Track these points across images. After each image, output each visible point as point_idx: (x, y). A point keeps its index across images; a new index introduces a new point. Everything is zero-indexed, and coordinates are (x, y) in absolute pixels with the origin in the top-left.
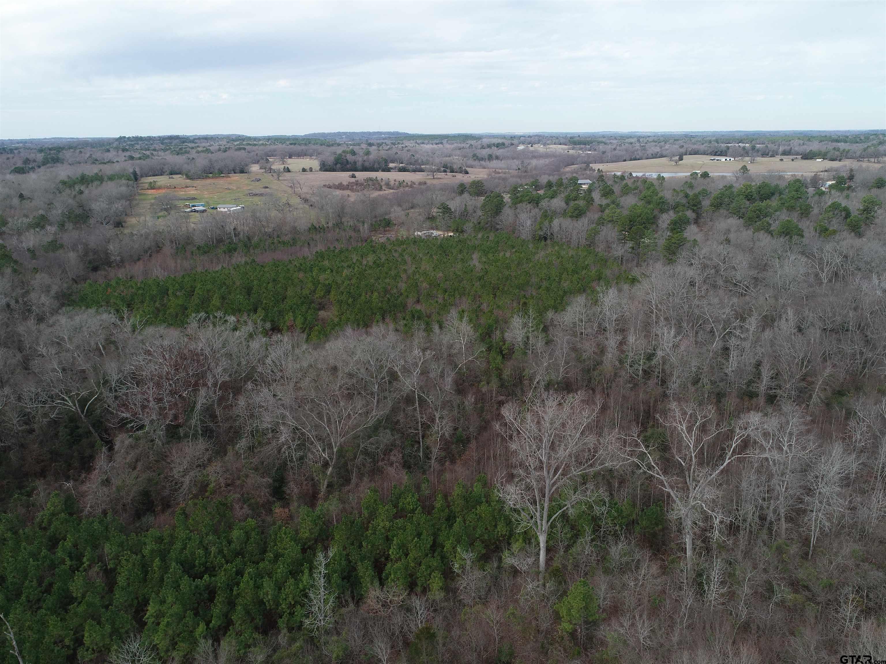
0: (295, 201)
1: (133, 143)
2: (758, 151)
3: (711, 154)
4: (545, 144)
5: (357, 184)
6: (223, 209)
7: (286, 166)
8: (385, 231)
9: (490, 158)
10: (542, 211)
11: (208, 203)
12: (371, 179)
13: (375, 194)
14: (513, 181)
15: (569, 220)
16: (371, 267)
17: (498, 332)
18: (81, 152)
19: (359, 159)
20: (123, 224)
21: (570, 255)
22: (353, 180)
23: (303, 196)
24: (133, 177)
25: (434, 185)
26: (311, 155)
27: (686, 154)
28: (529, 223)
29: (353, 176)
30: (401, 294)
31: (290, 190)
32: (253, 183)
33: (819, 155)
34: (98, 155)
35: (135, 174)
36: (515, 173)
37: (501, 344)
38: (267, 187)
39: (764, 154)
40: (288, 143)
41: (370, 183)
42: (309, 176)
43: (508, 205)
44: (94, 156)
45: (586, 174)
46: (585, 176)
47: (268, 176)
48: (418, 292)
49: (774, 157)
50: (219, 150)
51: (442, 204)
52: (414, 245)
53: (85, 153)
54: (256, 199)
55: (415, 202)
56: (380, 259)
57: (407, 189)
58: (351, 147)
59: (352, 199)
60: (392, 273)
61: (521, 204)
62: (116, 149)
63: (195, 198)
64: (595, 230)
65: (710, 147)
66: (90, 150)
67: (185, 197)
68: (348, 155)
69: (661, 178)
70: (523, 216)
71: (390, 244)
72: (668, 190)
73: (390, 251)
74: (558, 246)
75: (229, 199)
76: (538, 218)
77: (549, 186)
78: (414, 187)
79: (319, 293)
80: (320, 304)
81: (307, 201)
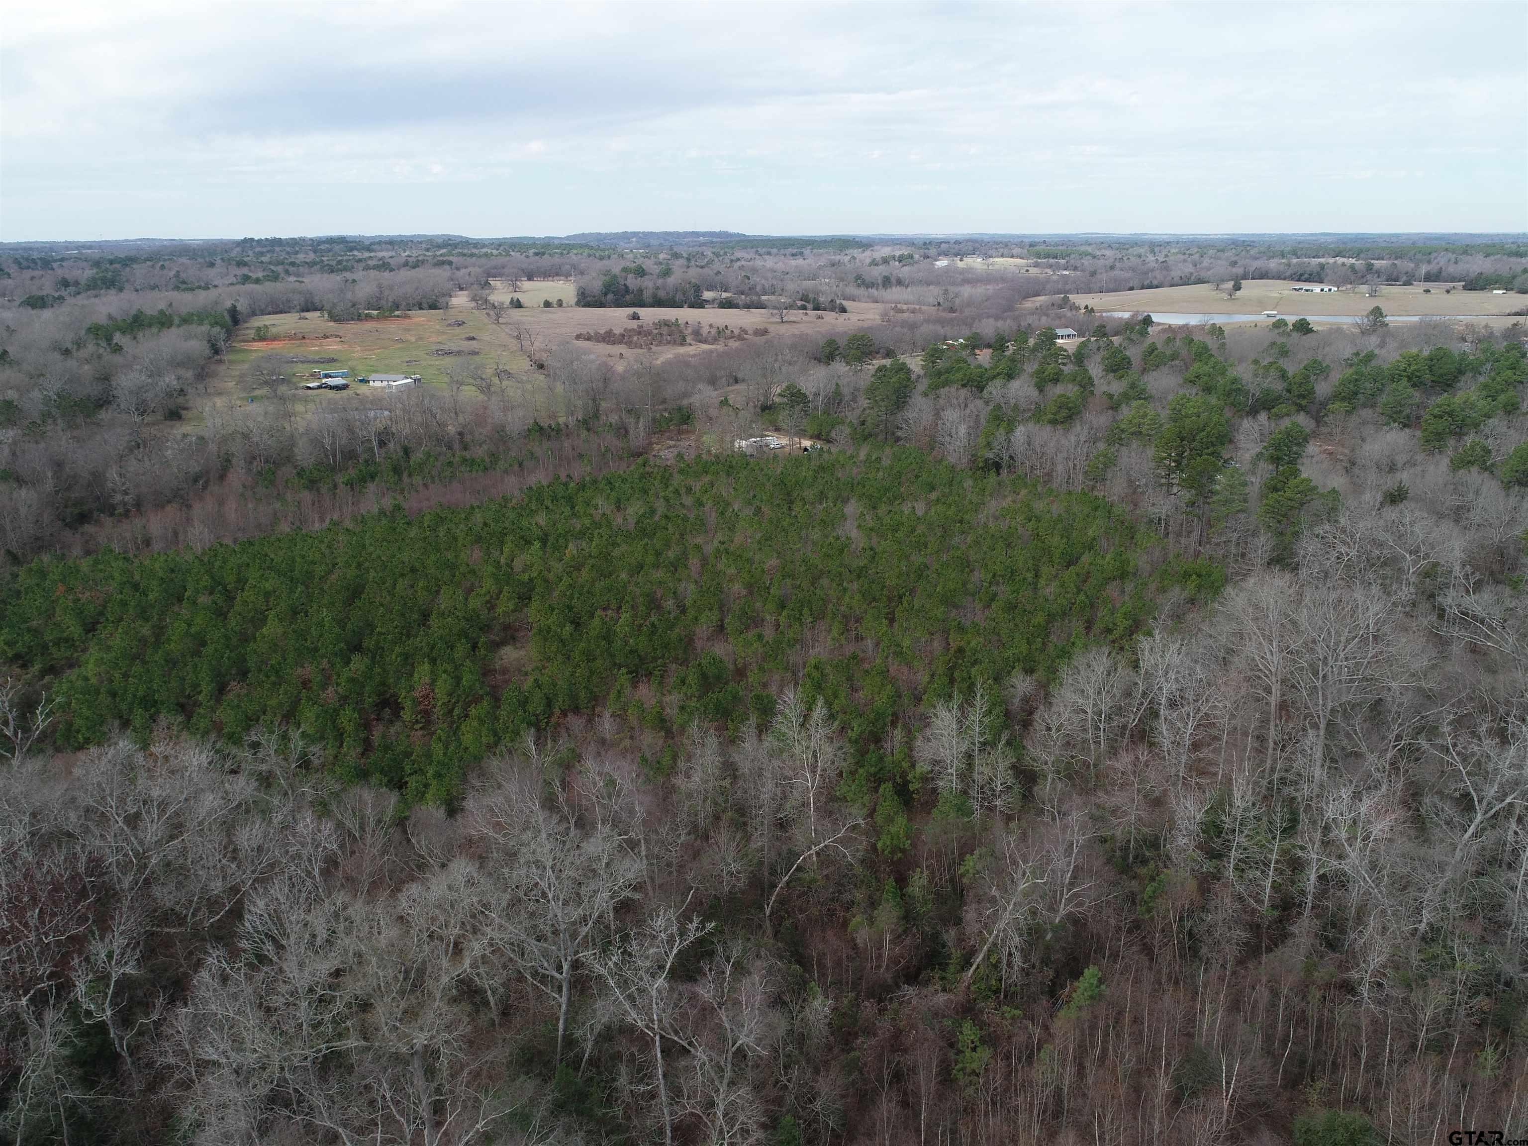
0: (520, 365)
2: (1378, 273)
3: (1292, 278)
4: (985, 256)
5: (639, 333)
6: (377, 384)
7: (517, 296)
8: (680, 433)
9: (887, 282)
10: (992, 405)
11: (352, 369)
12: (666, 323)
13: (666, 354)
14: (928, 329)
15: (1049, 428)
16: (628, 536)
17: (898, 733)
18: (163, 267)
19: (648, 284)
20: (183, 412)
22: (634, 324)
23: (537, 356)
24: (227, 318)
25: (781, 336)
26: (567, 275)
27: (1245, 277)
28: (963, 430)
29: (635, 317)
30: (684, 611)
31: (513, 343)
32: (448, 330)
33: (1496, 282)
34: (191, 272)
35: (234, 313)
36: (931, 311)
37: (905, 764)
38: (473, 339)
39: (1392, 279)
40: (532, 251)
41: (665, 330)
42: (556, 315)
43: (922, 386)
44: (183, 275)
45: (1065, 316)
46: (1063, 320)
47: (481, 315)
48: (721, 608)
49: (1411, 284)
50: (406, 264)
51: (788, 388)
52: (728, 474)
53: (170, 269)
54: (448, 361)
55: (740, 375)
56: (653, 512)
57: (734, 344)
58: (640, 261)
59: (620, 368)
60: (671, 554)
61: (947, 389)
62: (227, 261)
63: (333, 360)
64: (1105, 456)
65: (1289, 265)
66: (182, 264)
67: (317, 358)
68: (630, 276)
69: (1216, 331)
70: (951, 415)
71: (681, 471)
72: (1241, 360)
73: (677, 492)
74: (1025, 485)
75: (398, 361)
76: (983, 421)
77: (998, 345)
78: (744, 339)
79: (505, 605)
80: (506, 627)
81: (541, 367)
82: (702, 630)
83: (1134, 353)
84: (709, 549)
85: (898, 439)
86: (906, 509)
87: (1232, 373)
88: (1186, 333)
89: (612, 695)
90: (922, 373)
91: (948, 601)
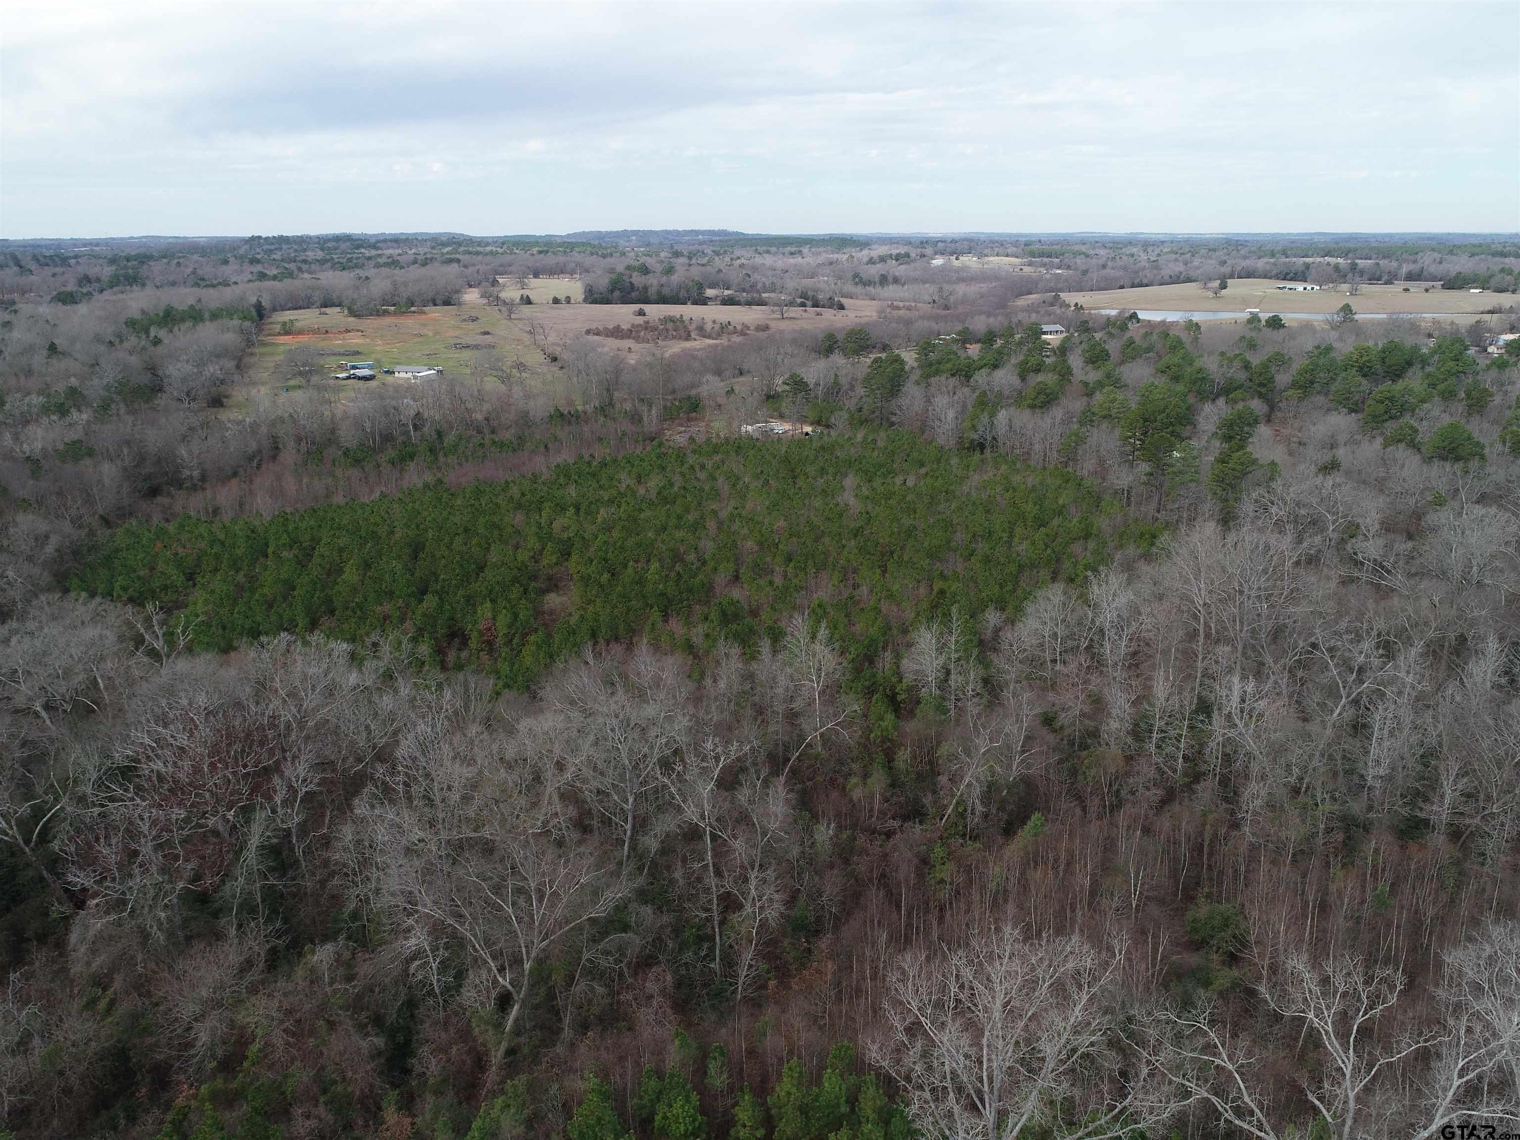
0: (535, 358)
1: (273, 247)
2: (1362, 273)
3: (1277, 277)
4: (981, 255)
5: (646, 328)
6: (402, 375)
7: (526, 292)
8: (689, 420)
9: (884, 280)
10: (978, 392)
11: (378, 361)
12: (671, 319)
13: (674, 348)
14: (923, 325)
15: (1028, 412)
16: (651, 504)
17: (888, 655)
18: (179, 264)
19: (653, 281)
20: (225, 400)
21: (1030, 485)
22: (640, 320)
23: (549, 350)
24: (254, 313)
25: (782, 332)
26: (572, 273)
27: (1232, 276)
28: (951, 414)
29: (641, 313)
30: (704, 563)
31: (526, 338)
32: (463, 325)
33: (1474, 281)
34: (207, 270)
35: (259, 307)
36: (927, 308)
37: (894, 680)
38: (488, 333)
39: (1374, 278)
40: (535, 250)
41: (670, 326)
42: (565, 311)
43: (914, 377)
44: (200, 272)
45: (1054, 313)
46: (1052, 317)
47: (493, 311)
48: (737, 560)
49: (1392, 283)
50: (415, 262)
51: (792, 376)
52: (737, 454)
53: (186, 266)
54: (466, 354)
55: (745, 367)
56: (672, 485)
57: (736, 339)
58: (643, 259)
59: (632, 360)
60: (691, 517)
61: (937, 378)
62: (241, 258)
63: (358, 353)
64: (1076, 435)
65: (1275, 264)
66: (197, 262)
67: (342, 350)
68: (635, 274)
69: (1193, 327)
70: (941, 401)
71: (694, 452)
72: (1211, 353)
73: (692, 467)
74: (1006, 463)
75: (418, 354)
76: (970, 407)
77: (988, 339)
78: (746, 334)
79: (548, 559)
80: (550, 578)
81: (555, 359)
82: (721, 579)
83: (1113, 347)
84: (724, 514)
85: (892, 424)
86: (898, 480)
87: (1198, 364)
88: (1164, 328)
89: (647, 628)
90: (915, 364)
91: (933, 555)
